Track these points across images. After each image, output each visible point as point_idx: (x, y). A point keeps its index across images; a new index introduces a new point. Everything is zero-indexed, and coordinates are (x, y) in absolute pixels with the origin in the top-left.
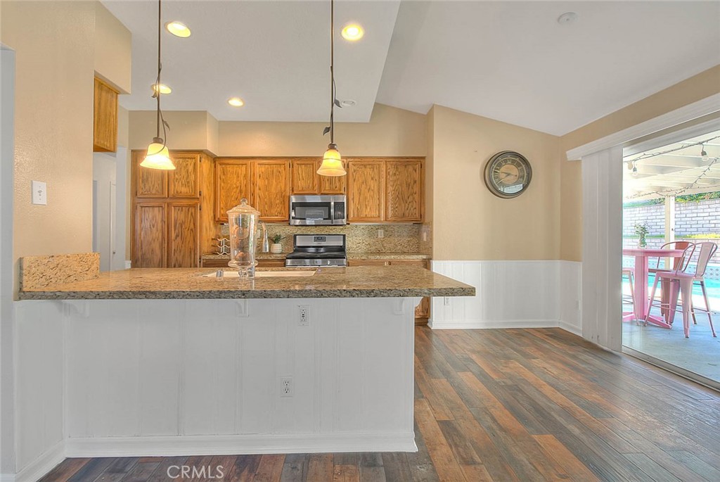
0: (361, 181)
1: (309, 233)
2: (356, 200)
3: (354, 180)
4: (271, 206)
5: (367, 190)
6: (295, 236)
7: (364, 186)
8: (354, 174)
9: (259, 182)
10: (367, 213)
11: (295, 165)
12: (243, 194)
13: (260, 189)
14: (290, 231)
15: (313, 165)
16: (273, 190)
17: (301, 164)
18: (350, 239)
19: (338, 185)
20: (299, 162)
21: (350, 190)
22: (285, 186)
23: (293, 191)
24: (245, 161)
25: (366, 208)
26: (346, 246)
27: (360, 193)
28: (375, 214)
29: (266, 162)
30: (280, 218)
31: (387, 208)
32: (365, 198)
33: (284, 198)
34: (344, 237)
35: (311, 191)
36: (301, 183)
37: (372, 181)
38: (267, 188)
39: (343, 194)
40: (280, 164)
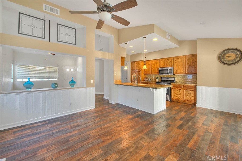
0: (177, 63)
2: (176, 68)
4: (155, 71)
5: (179, 65)
7: (178, 64)
8: (175, 61)
9: (152, 65)
10: (179, 72)
11: (160, 61)
14: (160, 76)
15: (164, 60)
16: (155, 67)
19: (171, 64)
20: (161, 60)
21: (174, 65)
22: (158, 66)
23: (160, 67)
24: (149, 61)
25: (179, 70)
26: (175, 81)
27: (177, 66)
28: (182, 72)
29: (154, 61)
30: (157, 73)
31: (185, 70)
32: (179, 67)
33: (158, 69)
34: (174, 78)
35: (164, 67)
36: (162, 65)
37: (181, 63)
38: (154, 67)
39: (172, 67)
40: (157, 61)
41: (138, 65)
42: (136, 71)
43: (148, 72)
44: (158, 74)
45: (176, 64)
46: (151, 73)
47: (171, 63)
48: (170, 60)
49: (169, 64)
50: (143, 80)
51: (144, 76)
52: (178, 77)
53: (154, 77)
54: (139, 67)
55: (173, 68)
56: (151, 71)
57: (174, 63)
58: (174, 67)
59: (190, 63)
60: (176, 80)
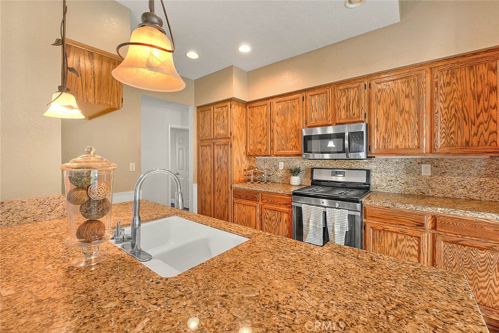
0: (388, 102)
1: (328, 166)
2: (382, 128)
3: (379, 103)
4: (287, 141)
5: (398, 113)
6: (312, 169)
7: (393, 108)
8: (379, 94)
9: (278, 119)
10: (398, 143)
11: (309, 97)
12: (265, 131)
13: (277, 126)
14: (308, 164)
15: (326, 93)
16: (288, 125)
17: (313, 95)
18: (378, 175)
19: (356, 111)
20: (311, 93)
21: (372, 115)
22: (299, 120)
23: (306, 123)
24: (265, 102)
25: (397, 136)
26: (372, 184)
27: (387, 119)
28: (412, 143)
29: (282, 99)
30: (294, 151)
31: (433, 135)
32: (396, 123)
33: (298, 132)
34: (368, 172)
35: (325, 122)
36: (315, 115)
37: (406, 101)
38: (284, 123)
39: (362, 122)
40: (294, 99)
41: (221, 119)
42: (214, 141)
43: (259, 146)
44: (300, 155)
45: (380, 107)
46: (272, 148)
47: (358, 106)
48: (352, 93)
49: (348, 108)
50: (242, 178)
51: (246, 164)
52: (386, 167)
53: (281, 165)
54: (223, 128)
55: (367, 124)
56: (272, 141)
57: (374, 104)
58: (374, 124)
59: (461, 98)
60: (375, 180)
